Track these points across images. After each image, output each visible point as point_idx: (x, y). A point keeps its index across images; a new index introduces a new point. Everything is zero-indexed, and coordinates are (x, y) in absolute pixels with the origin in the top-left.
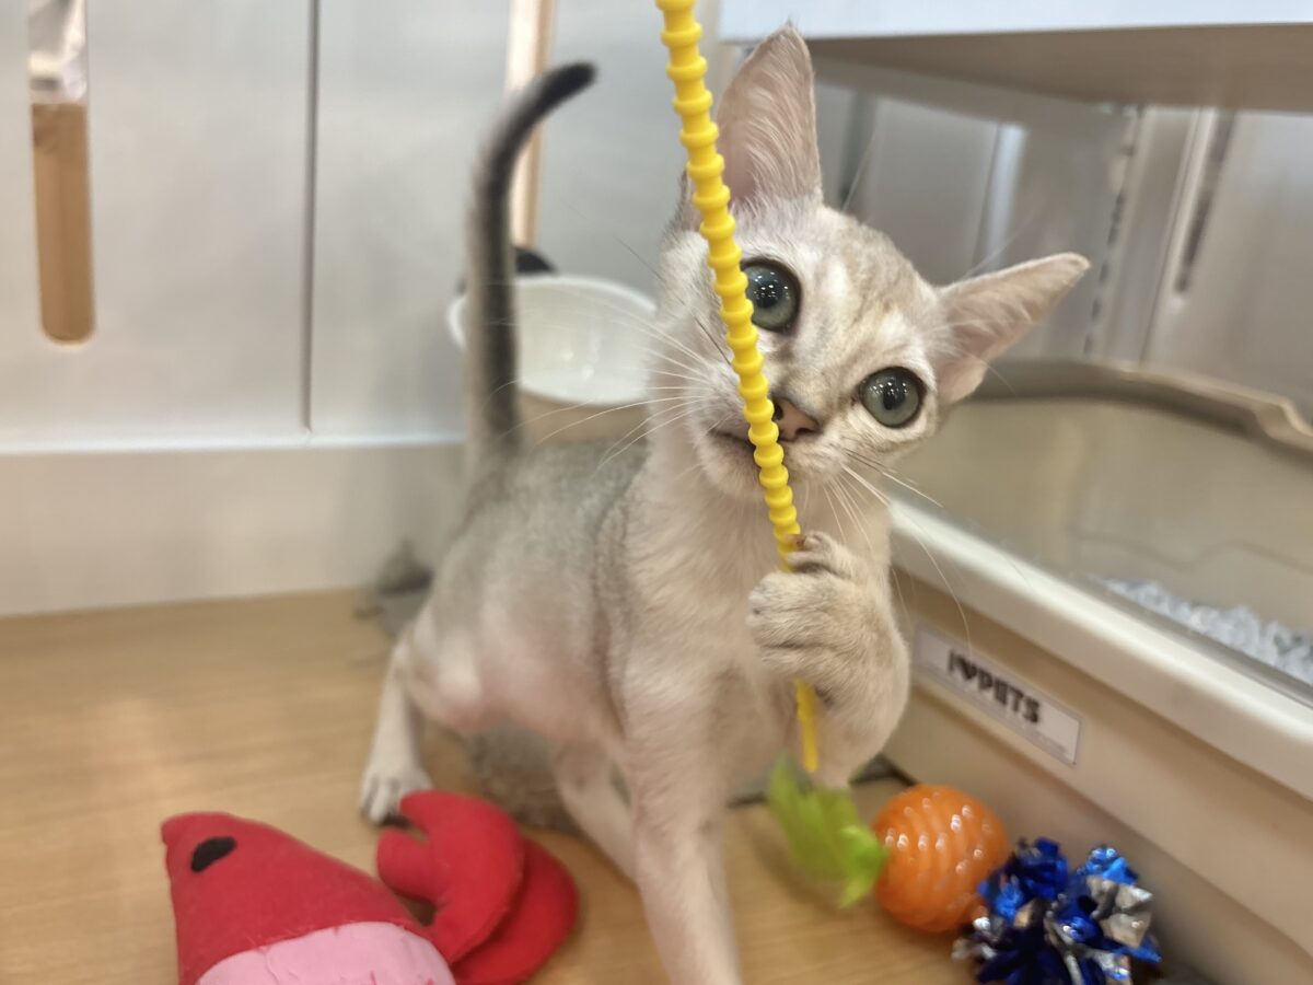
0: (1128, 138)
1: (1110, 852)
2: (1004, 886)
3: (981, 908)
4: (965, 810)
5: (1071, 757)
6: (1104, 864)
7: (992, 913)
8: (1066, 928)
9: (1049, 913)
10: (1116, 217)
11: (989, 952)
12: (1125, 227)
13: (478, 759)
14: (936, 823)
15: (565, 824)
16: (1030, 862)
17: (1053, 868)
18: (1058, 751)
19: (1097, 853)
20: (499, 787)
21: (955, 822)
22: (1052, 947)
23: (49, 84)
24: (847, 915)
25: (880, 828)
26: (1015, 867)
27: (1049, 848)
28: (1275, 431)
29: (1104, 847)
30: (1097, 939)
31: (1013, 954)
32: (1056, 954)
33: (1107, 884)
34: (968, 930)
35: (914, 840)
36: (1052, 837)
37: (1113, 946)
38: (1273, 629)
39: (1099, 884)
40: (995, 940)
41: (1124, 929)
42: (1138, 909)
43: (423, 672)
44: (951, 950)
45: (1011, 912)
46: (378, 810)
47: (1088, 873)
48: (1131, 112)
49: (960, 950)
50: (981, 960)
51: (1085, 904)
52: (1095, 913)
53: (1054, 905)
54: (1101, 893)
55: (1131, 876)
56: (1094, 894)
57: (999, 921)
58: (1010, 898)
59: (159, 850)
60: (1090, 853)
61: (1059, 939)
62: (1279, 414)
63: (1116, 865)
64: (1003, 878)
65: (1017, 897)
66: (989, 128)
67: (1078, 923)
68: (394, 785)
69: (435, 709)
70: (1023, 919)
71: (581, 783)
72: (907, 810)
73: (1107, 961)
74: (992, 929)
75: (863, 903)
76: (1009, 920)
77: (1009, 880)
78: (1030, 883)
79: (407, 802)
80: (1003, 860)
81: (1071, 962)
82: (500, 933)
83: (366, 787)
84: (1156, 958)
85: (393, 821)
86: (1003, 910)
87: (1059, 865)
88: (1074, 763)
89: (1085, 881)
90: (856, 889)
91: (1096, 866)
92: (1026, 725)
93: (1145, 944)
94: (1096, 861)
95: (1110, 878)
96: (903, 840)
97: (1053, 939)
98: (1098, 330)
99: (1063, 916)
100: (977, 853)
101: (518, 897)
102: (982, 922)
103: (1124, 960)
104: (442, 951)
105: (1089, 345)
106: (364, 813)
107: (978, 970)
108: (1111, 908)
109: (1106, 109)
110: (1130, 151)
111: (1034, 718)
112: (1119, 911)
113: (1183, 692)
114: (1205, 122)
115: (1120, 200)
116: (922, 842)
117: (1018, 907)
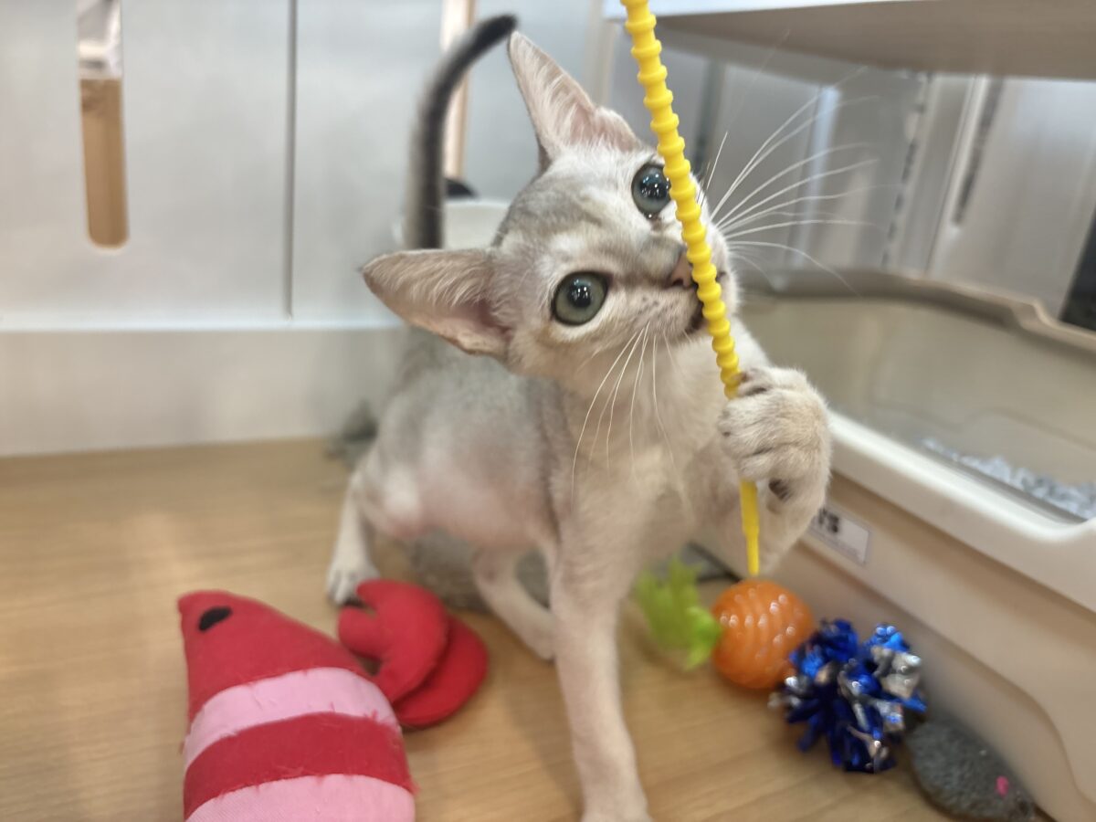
0: (920, 98)
1: (889, 629)
2: (809, 653)
3: (792, 671)
4: (781, 598)
5: (862, 557)
6: (885, 638)
7: (799, 672)
8: (854, 684)
9: (842, 672)
10: (909, 160)
11: (795, 701)
12: (916, 168)
13: (416, 559)
14: (759, 607)
15: (479, 606)
16: (829, 635)
17: (845, 640)
18: (852, 554)
19: (879, 630)
20: (431, 580)
21: (773, 607)
22: (842, 697)
23: (98, 64)
24: (688, 676)
25: (717, 611)
26: (819, 640)
27: (845, 626)
28: (1027, 323)
29: (885, 626)
30: (878, 691)
31: (815, 702)
32: (847, 703)
33: (886, 652)
34: (781, 687)
35: (742, 619)
36: (846, 618)
37: (891, 697)
38: (1021, 474)
39: (880, 652)
40: (801, 691)
41: (898, 685)
42: (911, 670)
43: (374, 496)
44: (767, 700)
45: (812, 671)
46: (340, 595)
47: (872, 644)
48: (922, 78)
49: (775, 701)
50: (789, 707)
51: (870, 666)
52: (877, 673)
53: (846, 666)
54: (882, 658)
55: (905, 646)
56: (876, 659)
57: (805, 679)
58: (813, 661)
59: (175, 618)
60: (875, 629)
61: (850, 692)
62: (1031, 311)
63: (894, 639)
64: (808, 648)
65: (818, 661)
66: (813, 89)
67: (864, 680)
68: (352, 576)
69: (382, 524)
70: (822, 676)
71: (491, 576)
72: (738, 598)
73: (884, 707)
74: (800, 685)
75: (703, 667)
76: (812, 678)
77: (812, 648)
78: (829, 651)
79: (362, 589)
80: (808, 635)
81: (858, 709)
82: (428, 682)
83: (331, 578)
84: (921, 707)
85: (351, 603)
86: (807, 669)
87: (850, 638)
88: (865, 562)
89: (870, 650)
90: (698, 656)
91: (879, 639)
92: (828, 535)
93: (914, 696)
94: (879, 636)
95: (889, 647)
96: (733, 620)
97: (843, 692)
98: (894, 247)
99: (853, 675)
100: (790, 630)
101: (444, 656)
102: (791, 681)
103: (898, 707)
104: (386, 693)
105: (886, 258)
106: (330, 598)
107: (787, 715)
108: (889, 669)
109: (903, 74)
110: (922, 109)
111: (835, 529)
112: (894, 672)
113: (948, 505)
114: (980, 85)
115: (913, 147)
116: (748, 620)
117: (819, 667)
